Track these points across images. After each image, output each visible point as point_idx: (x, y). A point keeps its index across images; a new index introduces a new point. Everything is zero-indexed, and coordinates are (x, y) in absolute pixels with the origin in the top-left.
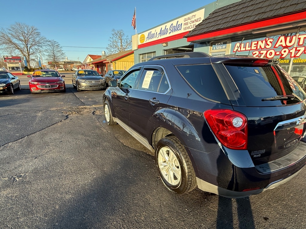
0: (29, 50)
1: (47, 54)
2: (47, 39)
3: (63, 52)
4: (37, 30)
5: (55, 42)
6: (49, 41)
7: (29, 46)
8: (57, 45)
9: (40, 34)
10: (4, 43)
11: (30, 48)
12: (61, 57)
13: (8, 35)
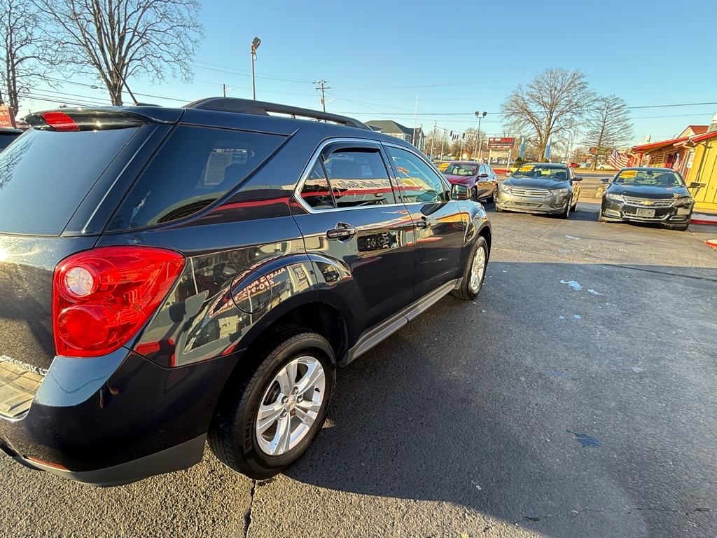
0: (552, 123)
1: (588, 130)
2: (598, 96)
3: (628, 122)
4: (584, 76)
5: (616, 99)
6: (603, 100)
7: (555, 115)
8: (619, 105)
9: (586, 86)
10: (514, 113)
11: (555, 120)
12: (619, 136)
13: (524, 96)
